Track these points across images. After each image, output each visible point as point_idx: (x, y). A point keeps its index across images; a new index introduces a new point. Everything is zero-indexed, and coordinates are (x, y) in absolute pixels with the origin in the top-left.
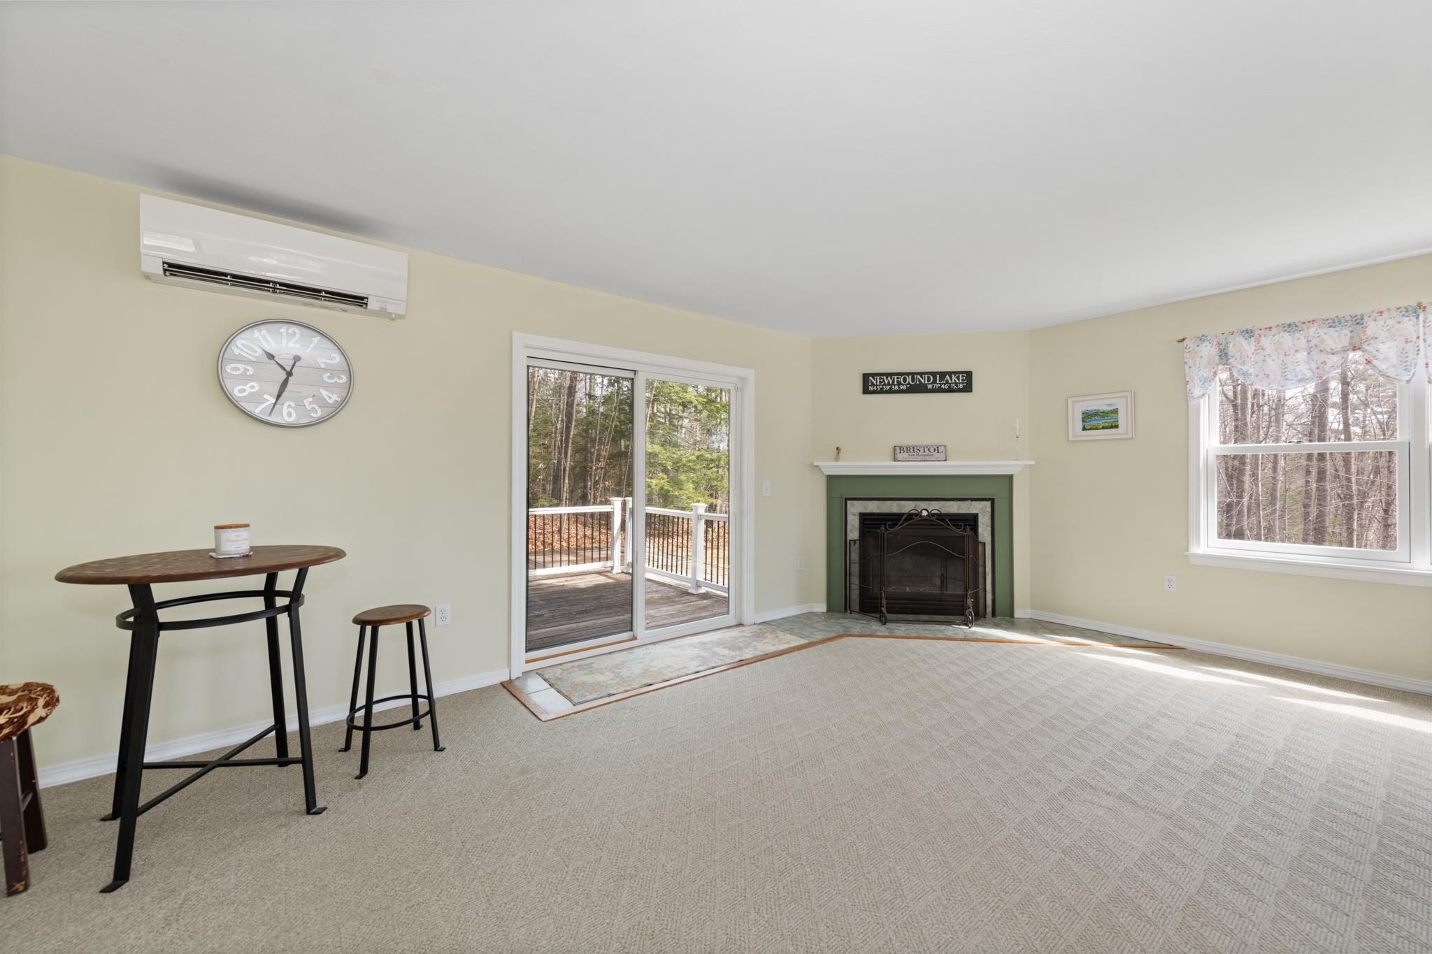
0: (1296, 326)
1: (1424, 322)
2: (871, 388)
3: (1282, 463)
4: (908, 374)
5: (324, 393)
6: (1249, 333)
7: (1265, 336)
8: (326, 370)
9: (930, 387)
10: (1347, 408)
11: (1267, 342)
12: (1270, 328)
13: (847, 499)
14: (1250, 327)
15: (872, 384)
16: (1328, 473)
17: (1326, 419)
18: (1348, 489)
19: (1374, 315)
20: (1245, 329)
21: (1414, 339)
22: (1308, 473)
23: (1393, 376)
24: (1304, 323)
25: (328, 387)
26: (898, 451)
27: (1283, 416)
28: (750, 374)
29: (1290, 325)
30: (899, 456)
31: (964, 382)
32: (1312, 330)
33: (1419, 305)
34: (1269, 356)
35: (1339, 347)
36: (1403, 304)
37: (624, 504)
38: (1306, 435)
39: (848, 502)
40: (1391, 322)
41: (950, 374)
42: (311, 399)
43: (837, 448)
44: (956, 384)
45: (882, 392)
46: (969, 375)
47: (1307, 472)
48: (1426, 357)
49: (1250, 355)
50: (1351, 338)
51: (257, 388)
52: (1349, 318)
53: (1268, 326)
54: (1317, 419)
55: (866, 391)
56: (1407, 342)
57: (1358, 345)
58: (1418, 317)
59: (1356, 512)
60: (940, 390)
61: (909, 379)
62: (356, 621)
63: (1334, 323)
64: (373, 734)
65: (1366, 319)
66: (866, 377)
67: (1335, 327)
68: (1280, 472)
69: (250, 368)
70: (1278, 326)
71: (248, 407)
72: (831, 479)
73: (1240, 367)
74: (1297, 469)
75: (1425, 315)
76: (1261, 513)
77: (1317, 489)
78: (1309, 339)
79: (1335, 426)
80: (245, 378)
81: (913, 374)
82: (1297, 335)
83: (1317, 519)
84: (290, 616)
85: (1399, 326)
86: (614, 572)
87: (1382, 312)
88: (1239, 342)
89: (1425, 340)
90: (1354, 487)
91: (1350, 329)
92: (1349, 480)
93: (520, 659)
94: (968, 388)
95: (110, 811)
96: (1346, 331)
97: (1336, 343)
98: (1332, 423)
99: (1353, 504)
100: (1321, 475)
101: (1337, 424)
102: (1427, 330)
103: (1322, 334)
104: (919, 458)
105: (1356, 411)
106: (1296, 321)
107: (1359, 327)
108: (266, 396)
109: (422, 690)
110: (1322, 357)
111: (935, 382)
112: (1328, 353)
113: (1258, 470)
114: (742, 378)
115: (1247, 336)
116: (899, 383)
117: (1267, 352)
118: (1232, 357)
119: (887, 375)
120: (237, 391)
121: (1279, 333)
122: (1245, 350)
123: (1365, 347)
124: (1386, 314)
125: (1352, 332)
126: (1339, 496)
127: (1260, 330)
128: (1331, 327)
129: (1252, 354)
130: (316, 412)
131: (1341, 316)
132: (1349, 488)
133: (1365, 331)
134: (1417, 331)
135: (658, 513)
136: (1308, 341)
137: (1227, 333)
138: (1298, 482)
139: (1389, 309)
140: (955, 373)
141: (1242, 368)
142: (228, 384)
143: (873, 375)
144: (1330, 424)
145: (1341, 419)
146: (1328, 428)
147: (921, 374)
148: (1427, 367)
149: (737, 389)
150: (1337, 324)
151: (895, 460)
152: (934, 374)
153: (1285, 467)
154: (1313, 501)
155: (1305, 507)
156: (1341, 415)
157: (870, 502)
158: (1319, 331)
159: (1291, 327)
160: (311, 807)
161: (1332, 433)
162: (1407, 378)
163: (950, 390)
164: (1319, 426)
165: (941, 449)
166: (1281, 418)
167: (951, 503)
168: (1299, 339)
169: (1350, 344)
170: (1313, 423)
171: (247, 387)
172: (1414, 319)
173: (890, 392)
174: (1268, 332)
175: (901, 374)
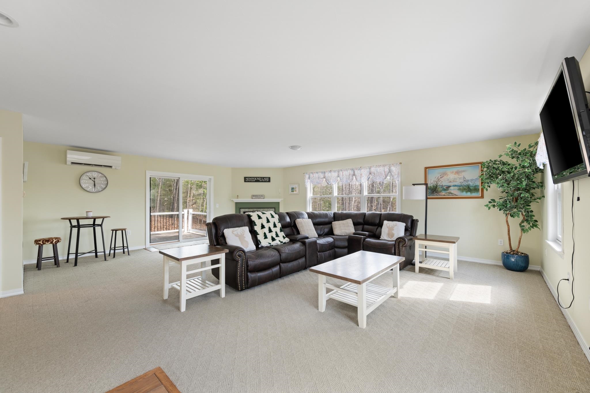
2: (246, 181)
4: (255, 177)
5: (102, 185)
8: (102, 181)
9: (260, 181)
13: (240, 208)
15: (247, 180)
25: (103, 184)
26: (253, 196)
28: (212, 177)
30: (253, 198)
31: (268, 180)
37: (188, 211)
39: (241, 209)
41: (265, 178)
42: (99, 187)
43: (238, 196)
44: (266, 180)
45: (249, 182)
46: (269, 178)
51: (88, 185)
55: (245, 181)
60: (263, 182)
61: (255, 179)
62: (111, 230)
64: (116, 250)
66: (245, 178)
69: (86, 181)
71: (86, 189)
72: (236, 203)
80: (85, 183)
81: (256, 177)
84: (101, 227)
86: (185, 232)
93: (148, 244)
94: (269, 181)
95: (66, 262)
104: (258, 198)
108: (90, 187)
109: (125, 245)
111: (261, 179)
114: (210, 179)
116: (253, 180)
119: (250, 177)
120: (84, 186)
130: (100, 189)
135: (195, 214)
140: (266, 177)
142: (82, 184)
143: (247, 177)
147: (258, 177)
149: (209, 181)
151: (252, 199)
152: (261, 178)
157: (246, 209)
160: (105, 260)
163: (265, 182)
165: (263, 196)
167: (265, 209)
171: (86, 185)
173: (251, 182)
175: (253, 177)
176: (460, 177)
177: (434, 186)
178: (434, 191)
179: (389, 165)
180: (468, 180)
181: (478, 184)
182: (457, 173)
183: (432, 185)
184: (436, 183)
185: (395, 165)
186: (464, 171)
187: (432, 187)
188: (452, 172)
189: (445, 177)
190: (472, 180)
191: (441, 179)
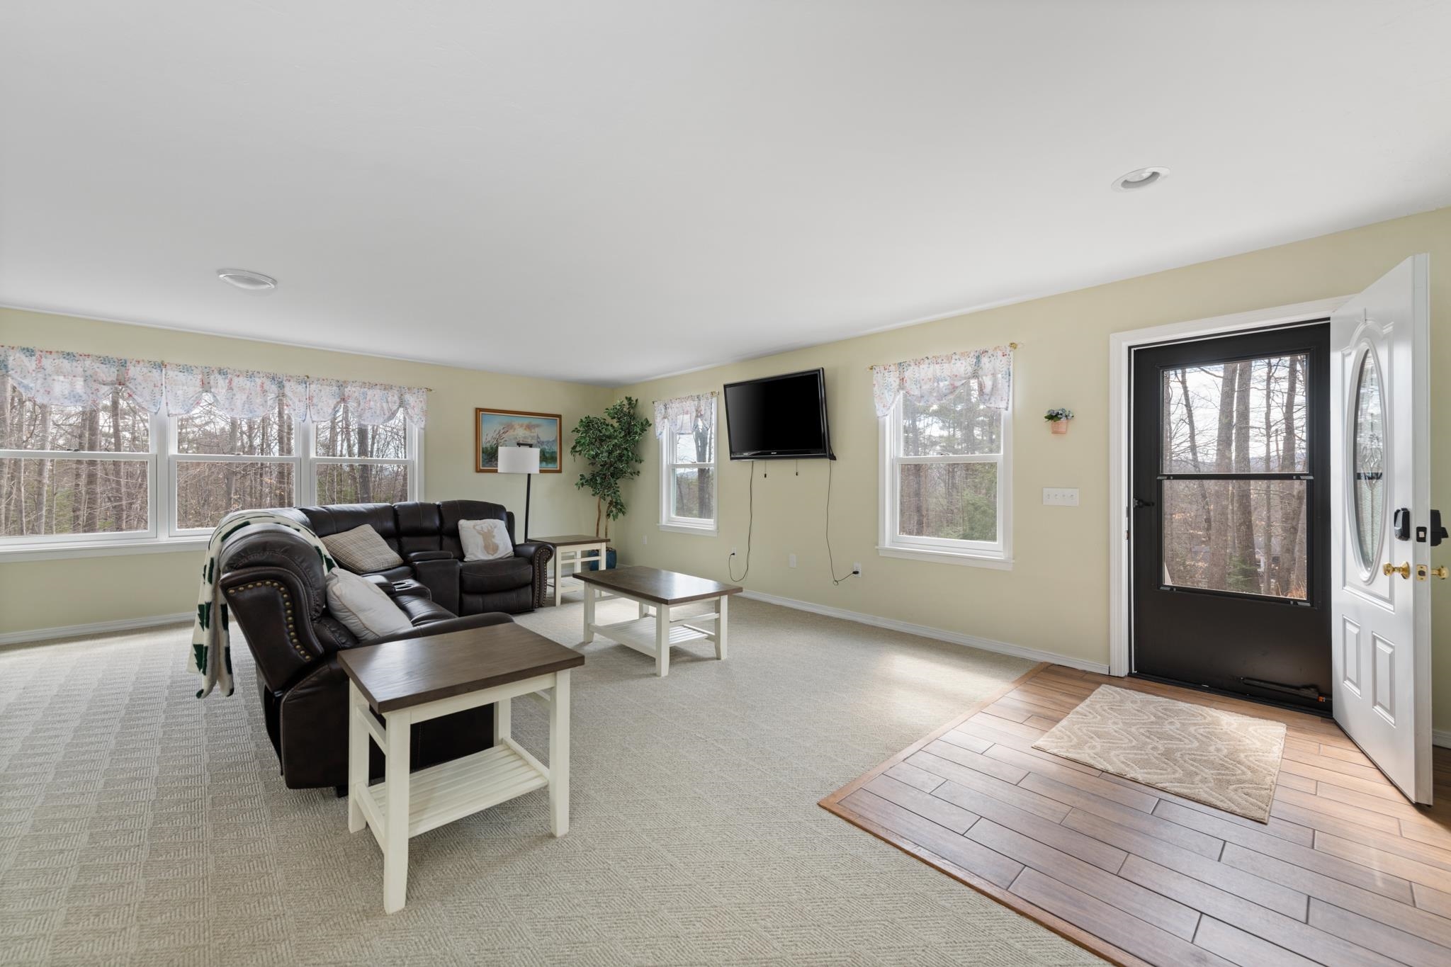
0: (74, 356)
1: (166, 375)
3: (48, 466)
6: (29, 352)
7: (46, 358)
10: (118, 415)
11: (47, 362)
12: (51, 352)
14: (31, 347)
16: (99, 476)
17: (97, 422)
18: (117, 492)
19: (134, 362)
20: (26, 347)
21: (160, 385)
22: (78, 476)
23: (146, 408)
24: (81, 355)
27: (50, 415)
29: (68, 354)
32: (88, 362)
33: (162, 363)
34: (50, 375)
35: (109, 379)
36: (154, 359)
38: (76, 437)
40: (145, 370)
47: (76, 475)
48: (166, 398)
49: (31, 371)
50: (118, 375)
52: (116, 360)
53: (49, 350)
54: (88, 422)
56: (155, 386)
57: (122, 381)
58: (162, 371)
59: (125, 513)
63: (105, 361)
65: (128, 364)
67: (105, 364)
68: (46, 474)
70: (57, 352)
73: (21, 380)
74: (66, 472)
75: (166, 370)
76: (24, 520)
77: (87, 493)
78: (85, 369)
79: (106, 430)
82: (75, 364)
83: (87, 521)
85: (149, 374)
87: (139, 362)
88: (20, 358)
89: (166, 387)
90: (123, 489)
91: (117, 369)
92: (118, 483)
96: (114, 369)
97: (106, 376)
98: (103, 426)
99: (121, 505)
100: (92, 479)
101: (108, 428)
102: (167, 381)
103: (95, 367)
105: (127, 417)
106: (75, 353)
107: (124, 368)
110: (96, 386)
112: (100, 383)
113: (20, 473)
115: (28, 354)
117: (47, 372)
118: (13, 370)
121: (59, 359)
122: (26, 366)
123: (128, 384)
124: (141, 364)
125: (118, 371)
126: (109, 498)
127: (41, 352)
128: (102, 363)
129: (34, 371)
131: (110, 357)
132: (118, 490)
133: (127, 373)
134: (161, 380)
136: (85, 371)
137: (6, 347)
138: (67, 484)
139: (143, 361)
141: (23, 381)
144: (100, 428)
145: (111, 424)
146: (99, 432)
148: (167, 405)
150: (107, 362)
153: (52, 470)
154: (83, 504)
155: (74, 511)
156: (111, 420)
158: (93, 364)
159: (69, 356)
161: (103, 436)
162: (155, 411)
164: (90, 429)
166: (48, 418)
168: (76, 367)
169: (117, 379)
170: (83, 426)
172: (159, 371)
174: (48, 355)
176: (532, 434)
177: (492, 448)
178: (491, 458)
179: (400, 387)
180: (543, 442)
181: (555, 450)
182: (529, 427)
183: (488, 445)
184: (495, 442)
185: (416, 390)
186: (538, 426)
187: (489, 449)
188: (522, 426)
189: (511, 433)
190: (548, 442)
191: (504, 435)
